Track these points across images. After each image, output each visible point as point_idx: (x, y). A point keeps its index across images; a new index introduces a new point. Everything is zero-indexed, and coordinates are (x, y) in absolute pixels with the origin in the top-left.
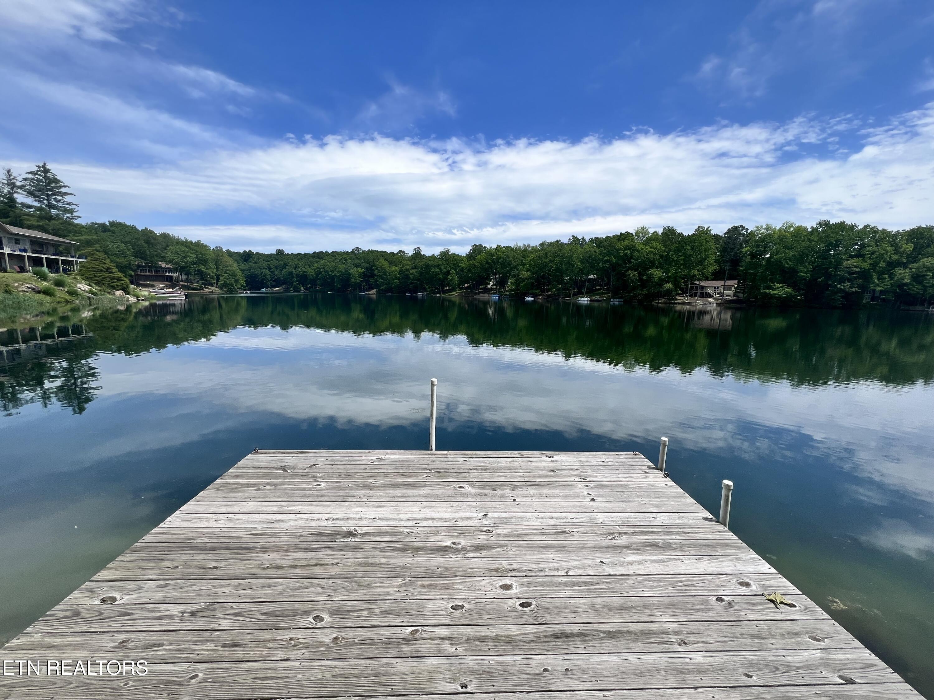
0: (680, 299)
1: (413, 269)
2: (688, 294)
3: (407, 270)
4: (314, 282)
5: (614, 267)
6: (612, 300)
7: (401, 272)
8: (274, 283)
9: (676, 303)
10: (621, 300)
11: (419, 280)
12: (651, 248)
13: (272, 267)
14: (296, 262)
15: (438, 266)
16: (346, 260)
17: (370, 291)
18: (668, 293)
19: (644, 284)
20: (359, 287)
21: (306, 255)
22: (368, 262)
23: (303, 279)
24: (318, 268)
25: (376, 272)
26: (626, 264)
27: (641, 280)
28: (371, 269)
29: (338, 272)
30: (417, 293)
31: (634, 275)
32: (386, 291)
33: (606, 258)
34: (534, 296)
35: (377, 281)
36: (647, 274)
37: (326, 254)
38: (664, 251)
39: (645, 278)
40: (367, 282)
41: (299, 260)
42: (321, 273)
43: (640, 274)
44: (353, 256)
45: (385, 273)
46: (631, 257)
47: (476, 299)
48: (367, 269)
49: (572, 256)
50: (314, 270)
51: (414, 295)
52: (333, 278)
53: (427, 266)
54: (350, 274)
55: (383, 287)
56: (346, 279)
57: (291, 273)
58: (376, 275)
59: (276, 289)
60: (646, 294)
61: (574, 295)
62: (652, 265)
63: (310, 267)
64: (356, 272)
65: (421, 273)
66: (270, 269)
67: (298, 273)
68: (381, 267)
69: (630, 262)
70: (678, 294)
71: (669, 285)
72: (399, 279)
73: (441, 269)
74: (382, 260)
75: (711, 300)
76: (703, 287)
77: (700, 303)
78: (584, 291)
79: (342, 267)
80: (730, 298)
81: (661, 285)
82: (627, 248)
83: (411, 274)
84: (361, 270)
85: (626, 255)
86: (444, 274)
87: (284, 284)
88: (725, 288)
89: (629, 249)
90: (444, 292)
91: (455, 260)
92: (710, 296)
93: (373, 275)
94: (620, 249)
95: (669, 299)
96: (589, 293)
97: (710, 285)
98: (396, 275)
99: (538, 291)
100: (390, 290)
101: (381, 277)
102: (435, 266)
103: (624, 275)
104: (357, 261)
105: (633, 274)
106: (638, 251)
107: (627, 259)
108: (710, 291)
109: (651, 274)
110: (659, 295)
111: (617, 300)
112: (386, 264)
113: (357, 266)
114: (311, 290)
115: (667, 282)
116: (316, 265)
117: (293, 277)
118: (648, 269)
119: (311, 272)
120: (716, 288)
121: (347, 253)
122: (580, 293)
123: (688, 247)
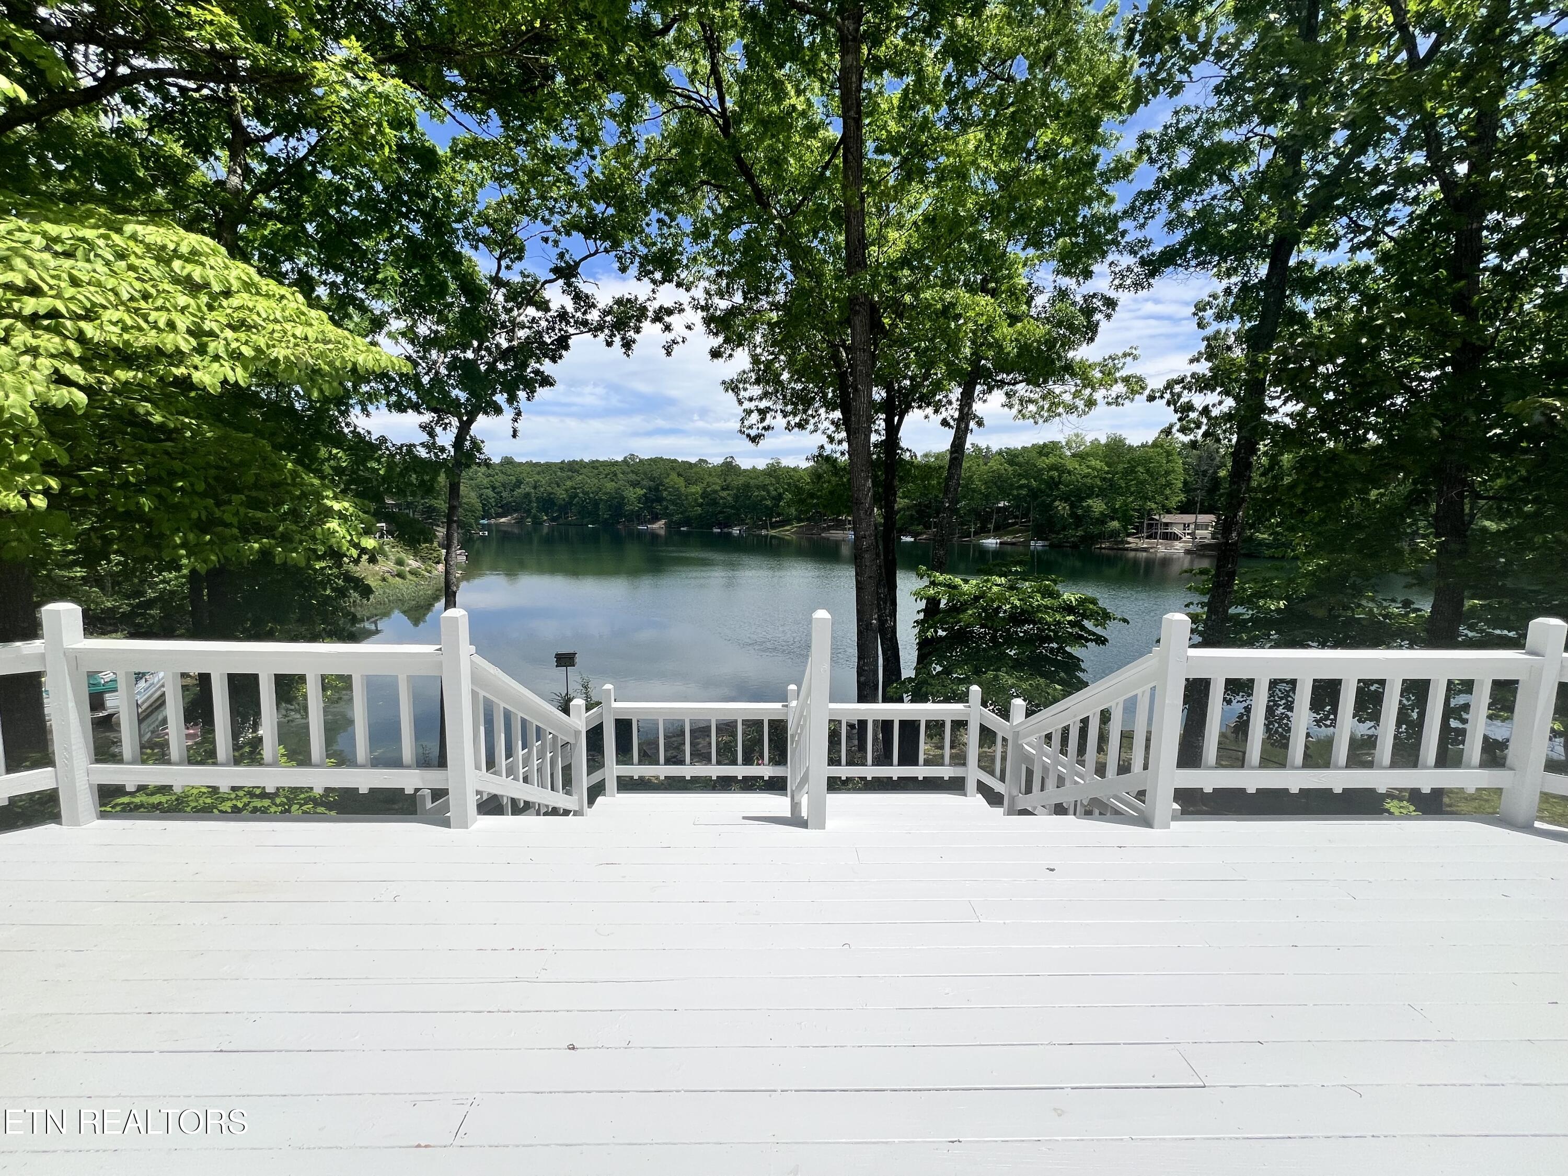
0: (1133, 542)
1: (723, 489)
2: (1145, 534)
3: (715, 492)
4: (565, 508)
5: (1034, 494)
6: (1032, 543)
7: (705, 495)
8: (500, 510)
9: (1127, 549)
10: (1046, 543)
11: (732, 507)
12: (1088, 467)
13: (497, 484)
14: (537, 477)
15: (764, 487)
16: (615, 475)
17: (653, 523)
18: (1114, 534)
19: (1079, 520)
20: (638, 517)
21: (548, 465)
22: (652, 479)
23: (547, 503)
24: (572, 488)
25: (665, 494)
26: (1052, 490)
27: (1073, 515)
28: (657, 489)
29: (605, 494)
30: (731, 527)
31: (1064, 508)
32: (680, 524)
33: (1023, 482)
34: (915, 535)
35: (667, 508)
36: (1083, 507)
37: (581, 464)
38: (1107, 473)
39: (1080, 512)
40: (651, 510)
41: (539, 473)
42: (576, 495)
43: (1072, 506)
44: (625, 468)
45: (679, 496)
46: (1060, 482)
47: (824, 538)
48: (650, 489)
49: (971, 477)
50: (566, 490)
51: (726, 530)
52: (596, 504)
53: (747, 486)
54: (624, 498)
55: (676, 518)
56: (617, 505)
57: (527, 495)
58: (664, 499)
59: (503, 520)
60: (1082, 537)
61: (976, 533)
62: (1090, 492)
63: (558, 486)
64: (633, 494)
65: (736, 498)
66: (494, 488)
67: (540, 494)
68: (673, 487)
69: (1058, 489)
70: (1129, 535)
71: (1115, 524)
72: (701, 505)
73: (768, 492)
74: (674, 476)
75: (1178, 545)
76: (1167, 525)
77: (1162, 549)
78: (991, 526)
79: (610, 486)
80: (1207, 541)
81: (1103, 523)
82: (1053, 467)
83: (722, 498)
84: (640, 492)
85: (1052, 478)
86: (773, 498)
87: (516, 511)
88: (1198, 526)
89: (1057, 469)
90: (774, 526)
91: (791, 477)
92: (1176, 537)
93: (660, 500)
94: (1043, 469)
95: (1117, 543)
96: (998, 530)
97: (1177, 521)
98: (696, 500)
99: (921, 527)
100: (687, 522)
101: (673, 503)
102: (758, 487)
103: (1050, 507)
104: (633, 477)
105: (1062, 508)
106: (1069, 472)
107: (1053, 484)
108: (1177, 530)
109: (1089, 507)
110: (1101, 536)
111: (1040, 543)
112: (681, 482)
113: (635, 484)
114: (561, 521)
115: (1113, 519)
116: (569, 483)
117: (530, 502)
118: (1083, 499)
119: (561, 494)
120: (1186, 526)
121: (616, 463)
122: (983, 531)
123: (1140, 469)
